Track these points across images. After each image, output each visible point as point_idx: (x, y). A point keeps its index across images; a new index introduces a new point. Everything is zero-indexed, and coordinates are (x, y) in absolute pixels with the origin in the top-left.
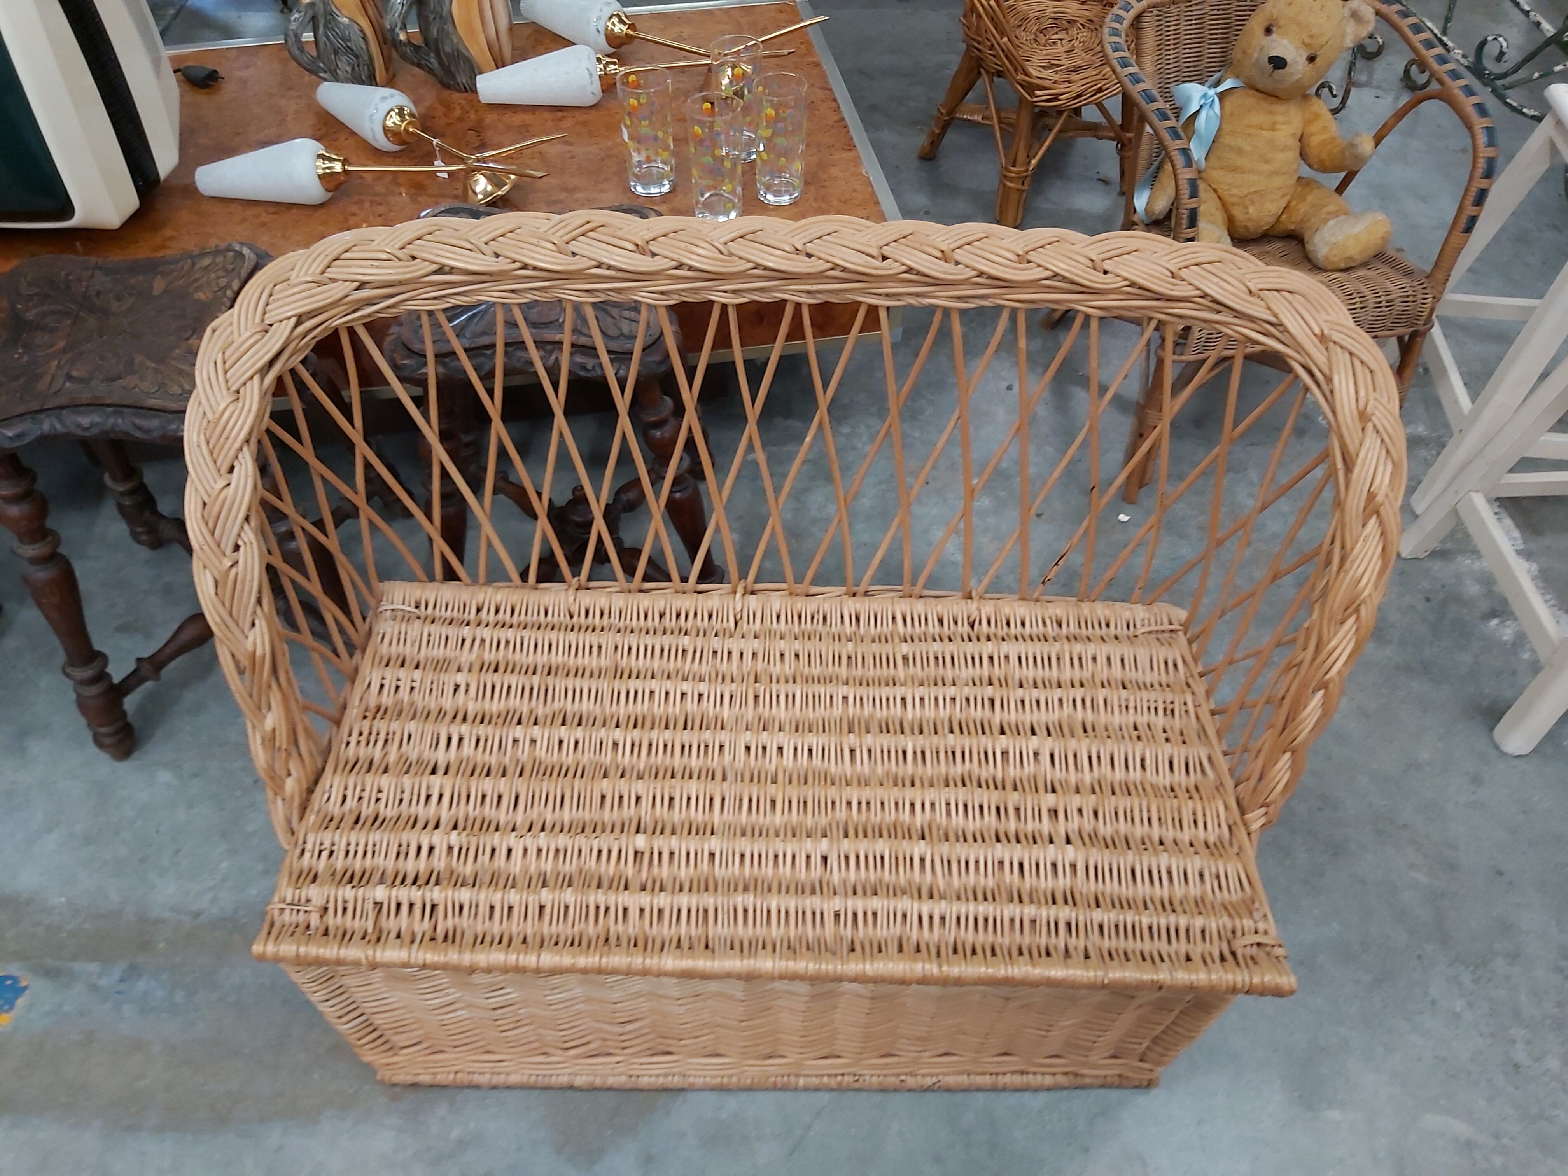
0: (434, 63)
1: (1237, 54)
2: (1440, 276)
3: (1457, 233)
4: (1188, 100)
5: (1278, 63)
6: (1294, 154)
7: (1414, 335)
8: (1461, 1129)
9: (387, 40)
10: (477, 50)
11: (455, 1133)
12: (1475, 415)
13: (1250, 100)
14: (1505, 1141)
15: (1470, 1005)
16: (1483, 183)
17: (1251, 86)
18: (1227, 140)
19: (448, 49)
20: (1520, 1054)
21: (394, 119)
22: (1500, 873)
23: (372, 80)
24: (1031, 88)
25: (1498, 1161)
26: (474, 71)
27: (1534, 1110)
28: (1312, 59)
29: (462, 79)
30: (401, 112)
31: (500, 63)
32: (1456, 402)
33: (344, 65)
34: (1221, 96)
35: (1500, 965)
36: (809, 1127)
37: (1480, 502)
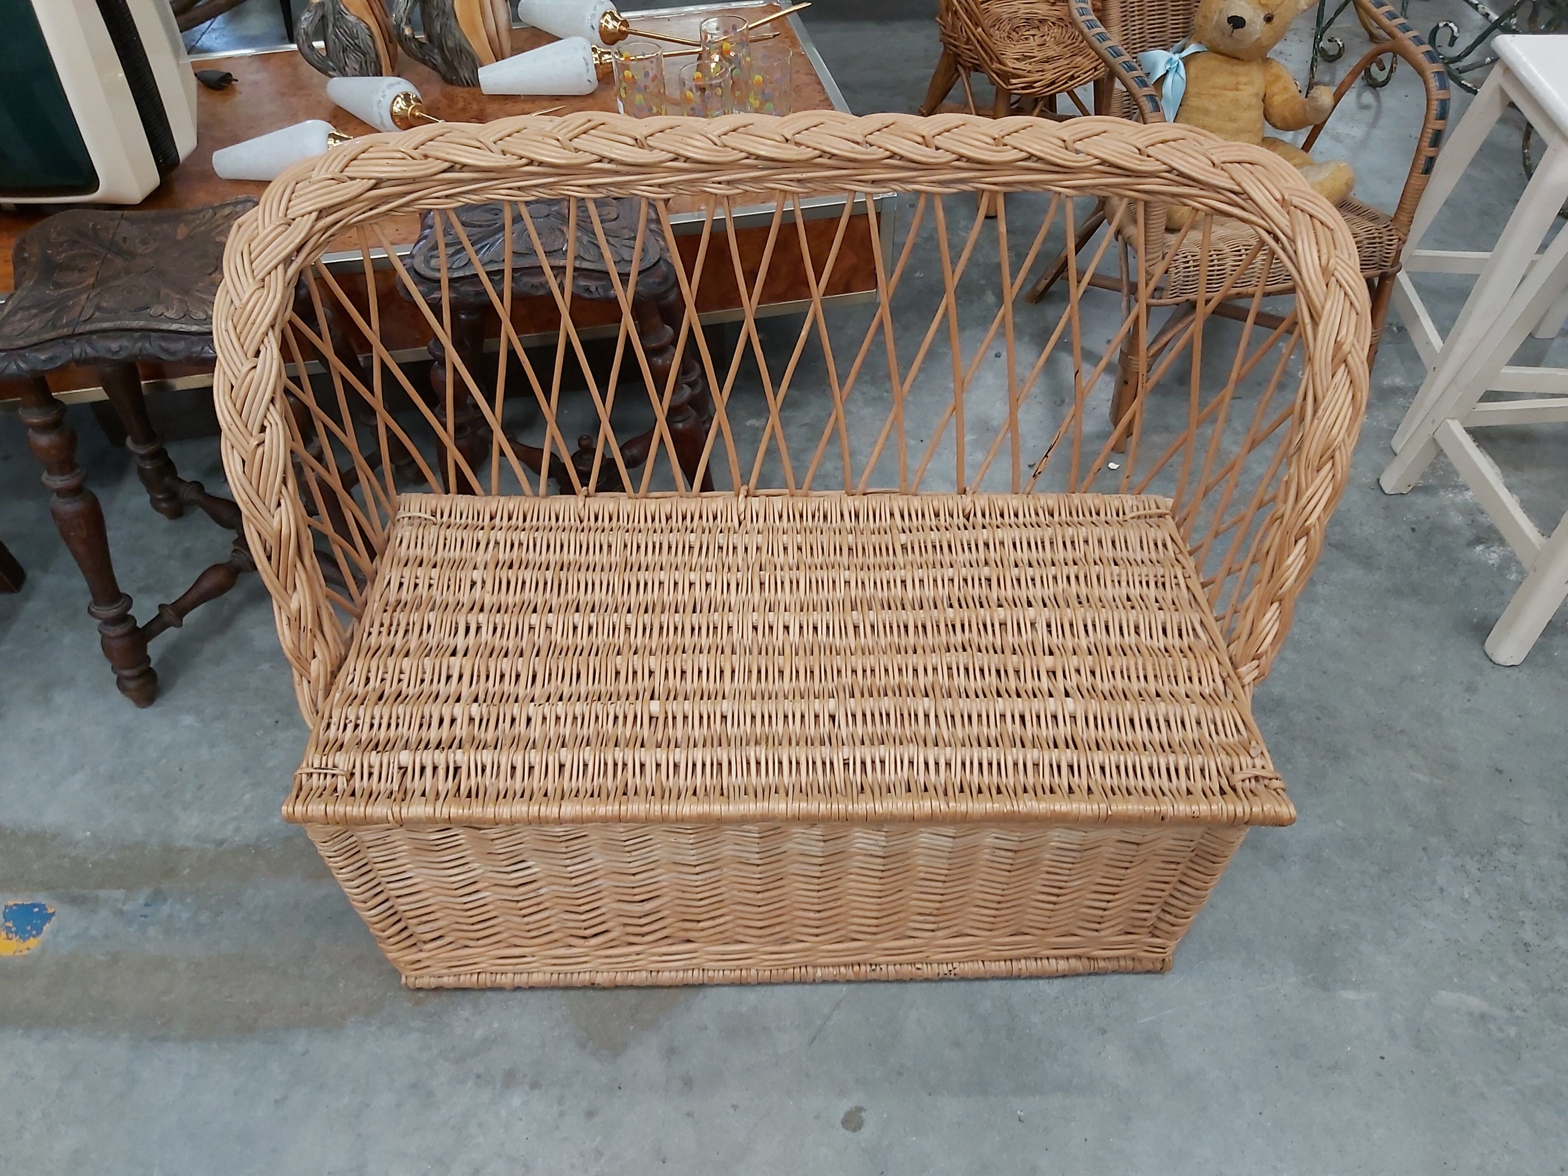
0: (439, 60)
1: (1198, 20)
2: (1403, 218)
3: (1418, 177)
4: (1154, 66)
5: (1237, 22)
6: (1257, 113)
7: (1383, 277)
8: (1475, 1003)
9: (393, 37)
10: (479, 45)
11: (479, 1033)
12: (1446, 353)
13: (1213, 62)
14: (1518, 1013)
15: (1478, 891)
16: (1438, 125)
17: (1214, 50)
18: (1193, 102)
19: (450, 43)
20: (1528, 934)
21: (401, 104)
22: (1500, 772)
23: (379, 73)
24: (1006, 76)
25: (1512, 1031)
26: (475, 64)
27: (1546, 984)
28: (1269, 19)
29: (465, 74)
30: (407, 98)
31: (499, 56)
32: (1429, 343)
33: (352, 63)
34: (1186, 61)
35: (1504, 854)
36: (829, 1017)
37: (1457, 428)
